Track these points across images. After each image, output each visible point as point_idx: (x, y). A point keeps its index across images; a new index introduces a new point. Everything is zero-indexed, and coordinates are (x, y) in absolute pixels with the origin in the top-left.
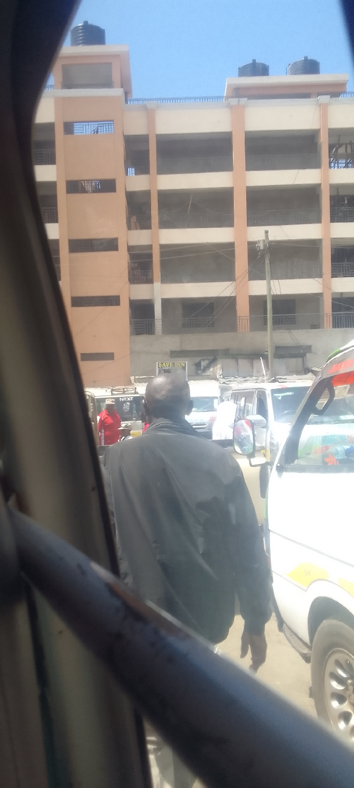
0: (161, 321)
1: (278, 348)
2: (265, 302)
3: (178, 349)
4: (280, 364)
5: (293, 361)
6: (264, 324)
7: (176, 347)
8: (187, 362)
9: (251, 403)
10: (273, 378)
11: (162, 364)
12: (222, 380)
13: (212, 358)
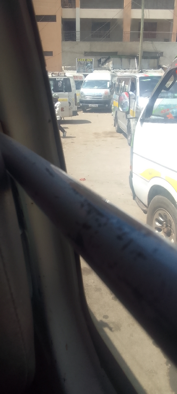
0: (79, 32)
1: (144, 52)
2: (140, 23)
3: (89, 51)
4: (145, 63)
5: (152, 61)
6: (138, 38)
7: (88, 50)
8: (93, 59)
9: (128, 85)
10: (141, 71)
11: (80, 59)
12: (113, 71)
13: (107, 57)
